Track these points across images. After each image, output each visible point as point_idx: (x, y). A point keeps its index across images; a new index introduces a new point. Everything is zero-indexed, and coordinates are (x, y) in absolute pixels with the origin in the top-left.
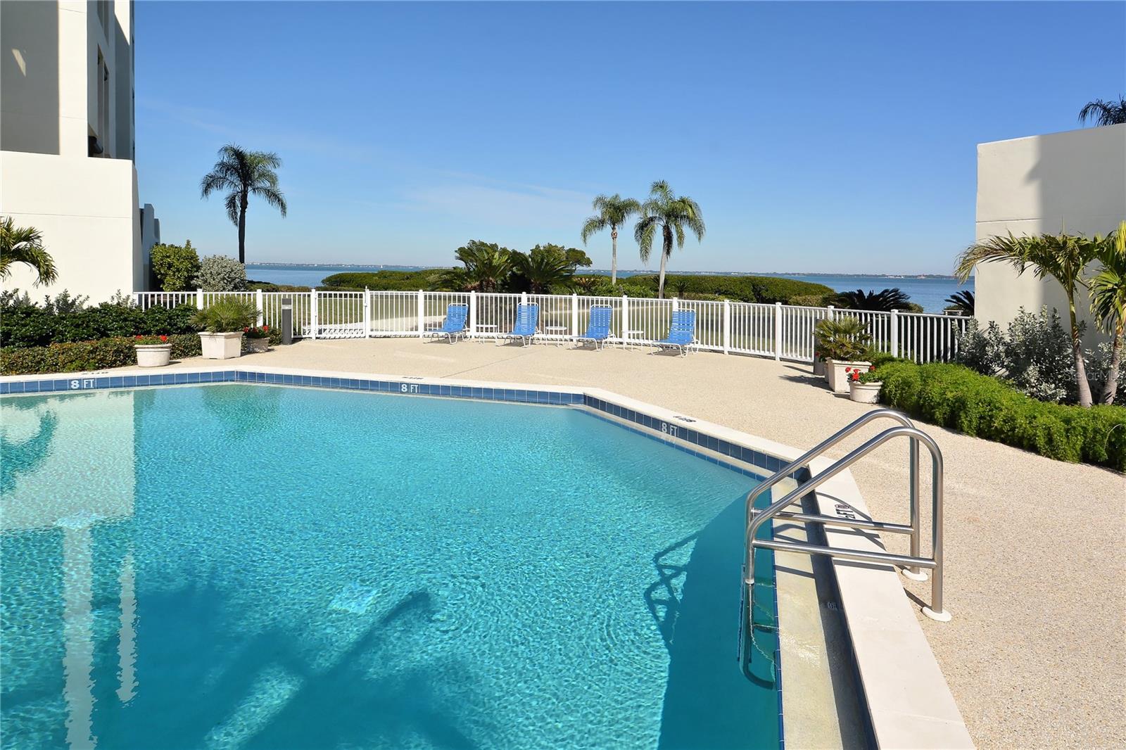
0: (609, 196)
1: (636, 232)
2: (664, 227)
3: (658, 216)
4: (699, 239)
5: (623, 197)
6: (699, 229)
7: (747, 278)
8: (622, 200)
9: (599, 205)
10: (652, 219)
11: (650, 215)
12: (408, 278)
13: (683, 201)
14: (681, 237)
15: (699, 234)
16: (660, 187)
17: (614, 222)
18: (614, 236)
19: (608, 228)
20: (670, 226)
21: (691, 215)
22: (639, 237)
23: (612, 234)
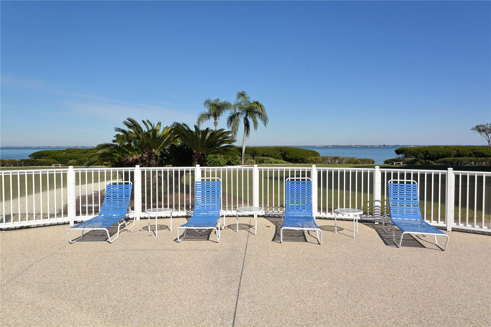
0: (213, 99)
1: (228, 122)
2: (245, 118)
3: (241, 112)
4: (265, 125)
5: (222, 101)
6: (265, 121)
7: (278, 148)
8: (221, 102)
9: (207, 105)
10: (238, 114)
11: (237, 111)
12: (85, 153)
13: (257, 103)
14: (256, 123)
15: (265, 122)
16: (242, 95)
17: (215, 116)
19: (212, 119)
20: (248, 118)
21: (261, 111)
22: (229, 125)
23: (214, 123)
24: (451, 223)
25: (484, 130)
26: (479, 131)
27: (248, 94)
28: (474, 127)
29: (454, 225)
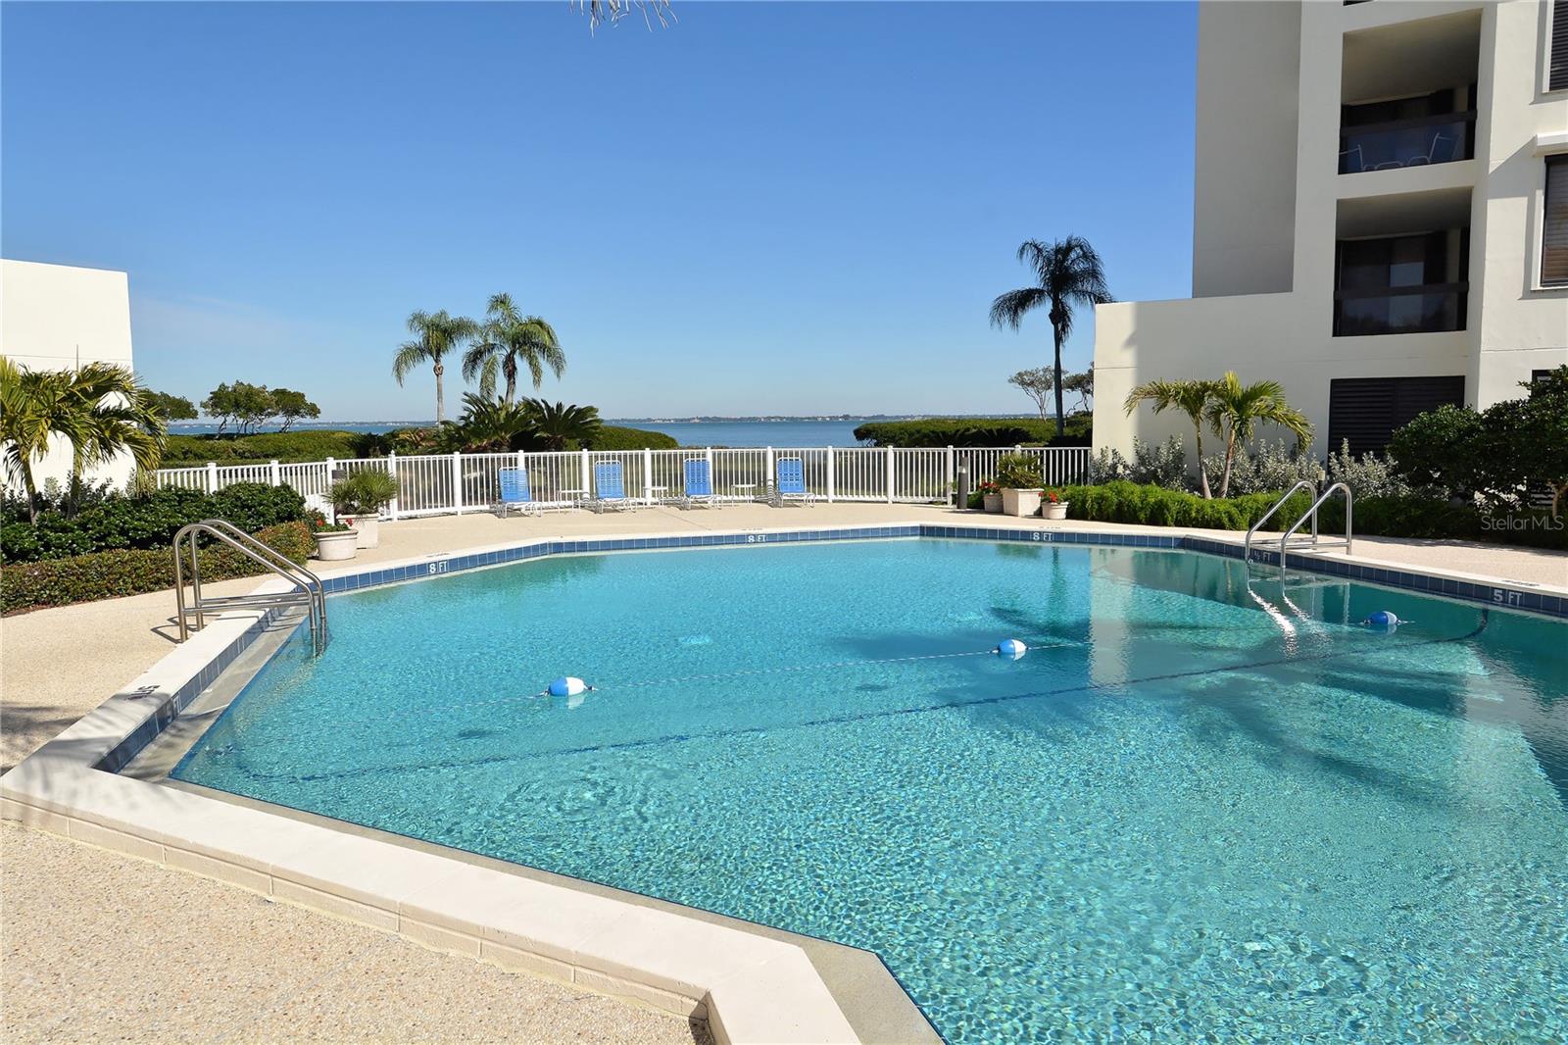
0: (431, 312)
1: (466, 366)
2: (506, 359)
3: (498, 342)
4: (559, 375)
5: (453, 315)
6: (558, 363)
8: (451, 319)
9: (416, 323)
10: (490, 347)
11: (490, 341)
13: (540, 324)
14: (537, 372)
15: (557, 367)
16: (501, 302)
17: (437, 352)
18: (438, 371)
19: (430, 360)
20: (517, 357)
21: (548, 342)
22: (469, 373)
23: (435, 369)
24: (831, 496)
25: (1032, 384)
26: (1023, 383)
27: (515, 301)
28: (1014, 375)
29: (834, 498)
